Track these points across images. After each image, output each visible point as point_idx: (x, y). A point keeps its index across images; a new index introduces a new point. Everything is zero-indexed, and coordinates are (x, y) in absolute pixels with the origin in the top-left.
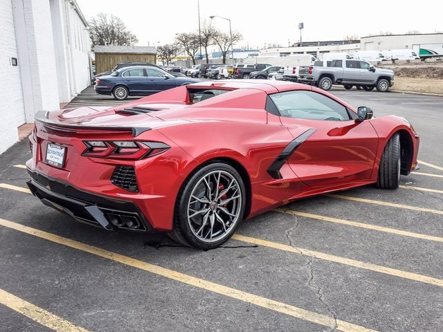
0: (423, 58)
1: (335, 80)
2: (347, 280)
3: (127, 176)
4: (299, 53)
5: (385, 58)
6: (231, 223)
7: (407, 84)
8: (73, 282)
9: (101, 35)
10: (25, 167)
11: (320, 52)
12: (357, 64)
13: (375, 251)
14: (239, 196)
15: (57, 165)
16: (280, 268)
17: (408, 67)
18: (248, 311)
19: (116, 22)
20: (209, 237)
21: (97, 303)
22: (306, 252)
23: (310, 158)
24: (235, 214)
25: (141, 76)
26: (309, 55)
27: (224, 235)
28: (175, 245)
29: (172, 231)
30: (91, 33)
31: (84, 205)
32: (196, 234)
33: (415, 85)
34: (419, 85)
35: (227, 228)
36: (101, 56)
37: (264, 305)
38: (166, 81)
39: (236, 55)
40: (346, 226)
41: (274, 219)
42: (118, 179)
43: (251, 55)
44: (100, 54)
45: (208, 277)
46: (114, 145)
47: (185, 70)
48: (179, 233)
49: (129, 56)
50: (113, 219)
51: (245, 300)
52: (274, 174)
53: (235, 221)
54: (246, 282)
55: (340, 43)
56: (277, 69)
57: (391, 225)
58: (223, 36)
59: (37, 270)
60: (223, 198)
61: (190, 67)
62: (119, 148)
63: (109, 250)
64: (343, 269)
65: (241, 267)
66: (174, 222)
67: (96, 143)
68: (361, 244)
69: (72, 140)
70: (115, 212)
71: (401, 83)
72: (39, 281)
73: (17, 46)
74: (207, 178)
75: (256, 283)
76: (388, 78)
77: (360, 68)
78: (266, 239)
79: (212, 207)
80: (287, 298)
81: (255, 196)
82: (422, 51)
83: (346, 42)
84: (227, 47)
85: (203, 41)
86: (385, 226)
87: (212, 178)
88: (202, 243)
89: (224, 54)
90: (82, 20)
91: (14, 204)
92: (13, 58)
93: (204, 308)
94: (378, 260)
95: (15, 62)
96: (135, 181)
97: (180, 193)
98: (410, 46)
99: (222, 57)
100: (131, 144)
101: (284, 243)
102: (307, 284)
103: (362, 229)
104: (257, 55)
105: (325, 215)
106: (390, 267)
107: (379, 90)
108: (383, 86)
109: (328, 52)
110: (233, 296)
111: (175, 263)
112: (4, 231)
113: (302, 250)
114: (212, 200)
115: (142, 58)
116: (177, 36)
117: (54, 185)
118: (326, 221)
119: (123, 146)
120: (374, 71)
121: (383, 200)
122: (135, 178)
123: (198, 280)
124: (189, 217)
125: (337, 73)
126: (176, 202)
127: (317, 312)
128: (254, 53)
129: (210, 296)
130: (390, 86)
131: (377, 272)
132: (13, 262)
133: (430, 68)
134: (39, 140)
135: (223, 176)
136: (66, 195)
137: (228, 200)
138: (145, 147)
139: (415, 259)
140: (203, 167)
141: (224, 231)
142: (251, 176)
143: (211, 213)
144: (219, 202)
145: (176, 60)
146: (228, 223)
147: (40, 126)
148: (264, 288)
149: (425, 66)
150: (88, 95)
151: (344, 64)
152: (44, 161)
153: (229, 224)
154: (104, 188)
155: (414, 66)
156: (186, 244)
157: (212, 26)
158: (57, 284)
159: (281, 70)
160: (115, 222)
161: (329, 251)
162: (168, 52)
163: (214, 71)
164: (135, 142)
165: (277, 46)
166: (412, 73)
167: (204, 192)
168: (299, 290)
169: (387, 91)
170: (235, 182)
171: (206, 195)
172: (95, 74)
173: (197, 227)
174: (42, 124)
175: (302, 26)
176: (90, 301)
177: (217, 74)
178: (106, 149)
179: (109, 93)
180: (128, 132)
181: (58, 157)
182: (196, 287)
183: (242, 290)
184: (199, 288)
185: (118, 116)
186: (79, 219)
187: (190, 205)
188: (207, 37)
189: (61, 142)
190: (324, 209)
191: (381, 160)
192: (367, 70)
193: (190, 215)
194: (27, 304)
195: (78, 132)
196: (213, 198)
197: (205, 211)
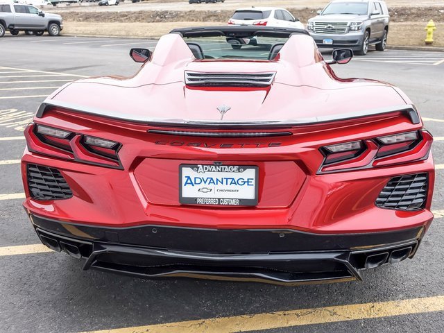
1: (6, 26)
12: (26, 9)
33: (84, 28)
34: (88, 28)
71: (69, 27)
77: (29, 13)
107: (51, 35)
108: (55, 31)
120: (43, 15)
125: (7, 18)
130: (61, 30)
151: (12, 9)
169: (59, 35)
192: (36, 15)
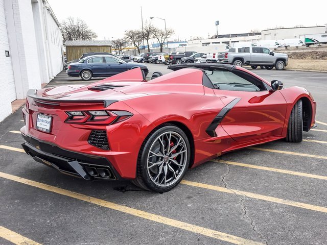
0: (308, 45)
1: (245, 62)
2: (272, 213)
3: (100, 138)
4: (216, 43)
5: (280, 46)
6: (180, 171)
7: (298, 64)
8: (61, 221)
9: (69, 33)
10: (20, 132)
11: (232, 42)
12: (261, 50)
13: (291, 190)
14: (186, 151)
15: (45, 130)
16: (220, 206)
17: (297, 51)
18: (199, 240)
19: (80, 23)
20: (163, 183)
21: (81, 237)
22: (238, 192)
23: (234, 120)
24: (182, 164)
25: (101, 62)
26: (223, 44)
27: (175, 181)
28: (137, 189)
29: (136, 179)
30: (62, 32)
31: (67, 161)
32: (154, 181)
33: (304, 64)
34: (307, 64)
35: (177, 175)
36: (70, 49)
37: (211, 235)
38: (120, 65)
39: (170, 46)
40: (267, 171)
41: (211, 168)
42: (94, 140)
43: (181, 45)
44: (70, 47)
45: (165, 214)
46: (90, 114)
47: (132, 57)
48: (141, 180)
49: (91, 48)
50: (90, 171)
51: (195, 232)
52: (211, 133)
53: (183, 170)
54: (195, 217)
55: (246, 35)
56: (201, 55)
57: (301, 170)
58: (160, 32)
59: (32, 212)
60: (173, 153)
61: (136, 55)
62: (94, 116)
63: (87, 195)
64: (268, 205)
65: (190, 205)
66: (137, 172)
67: (75, 113)
68: (280, 185)
69: (57, 111)
70: (91, 166)
71: (293, 63)
72: (34, 221)
73: (9, 42)
74: (161, 137)
75: (203, 218)
76: (284, 60)
77: (263, 53)
78: (207, 183)
79: (166, 160)
80: (228, 229)
81: (197, 151)
82: (307, 39)
83: (251, 34)
84: (163, 40)
85: (145, 35)
86: (296, 171)
87: (165, 138)
88: (159, 187)
89: (161, 45)
90: (56, 22)
91: (11, 161)
92: (6, 51)
93: (164, 239)
94: (294, 197)
95: (8, 54)
96: (107, 141)
97: (141, 149)
98: (298, 36)
99: (160, 47)
100: (103, 113)
101: (221, 186)
102: (242, 218)
103: (279, 173)
104: (186, 45)
105: (250, 164)
106: (304, 203)
107: (277, 69)
108: (280, 66)
109: (238, 41)
110: (186, 229)
111: (138, 203)
112: (5, 182)
113: (235, 191)
114: (165, 154)
115: (101, 49)
116: (126, 33)
117: (43, 146)
118: (250, 168)
119: (97, 114)
120: (273, 55)
121: (291, 151)
122: (106, 139)
123: (157, 216)
124: (148, 168)
125: (246, 57)
126: (138, 157)
127: (252, 240)
128: (183, 44)
129: (168, 230)
130: (286, 65)
131: (295, 207)
132: (13, 206)
133: (314, 52)
134: (31, 112)
135: (173, 136)
136: (53, 154)
137: (178, 154)
138: (114, 115)
139: (322, 196)
140: (158, 129)
141: (174, 178)
142: (194, 136)
143: (165, 164)
144: (170, 156)
145: (126, 50)
146: (177, 171)
147: (31, 101)
148: (209, 222)
149: (310, 51)
150: (62, 78)
151: (251, 50)
152: (35, 127)
153: (179, 173)
154: (82, 147)
155: (302, 51)
156: (146, 189)
157: (151, 25)
158: (49, 223)
159: (204, 56)
160: (92, 173)
161: (256, 191)
162: (120, 44)
163: (154, 57)
164: (106, 111)
165: (200, 38)
166: (301, 56)
167: (159, 148)
168: (237, 222)
169: (283, 69)
170: (182, 140)
171: (161, 150)
172: (66, 61)
173: (154, 175)
174: (32, 100)
175: (218, 23)
176: (75, 235)
177: (156, 59)
178: (83, 117)
179: (77, 76)
180: (101, 104)
181: (46, 124)
182: (157, 222)
183: (192, 224)
184: (159, 223)
185: (91, 92)
186: (63, 172)
187: (149, 158)
188: (148, 33)
189: (48, 113)
190: (248, 159)
191: (289, 120)
192: (268, 55)
193: (149, 166)
194: (26, 239)
195: (61, 104)
196: (166, 152)
197: (160, 163)
